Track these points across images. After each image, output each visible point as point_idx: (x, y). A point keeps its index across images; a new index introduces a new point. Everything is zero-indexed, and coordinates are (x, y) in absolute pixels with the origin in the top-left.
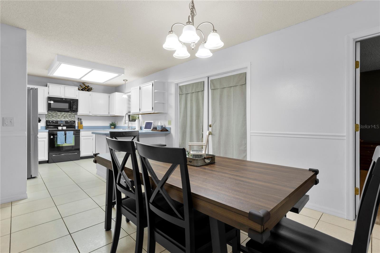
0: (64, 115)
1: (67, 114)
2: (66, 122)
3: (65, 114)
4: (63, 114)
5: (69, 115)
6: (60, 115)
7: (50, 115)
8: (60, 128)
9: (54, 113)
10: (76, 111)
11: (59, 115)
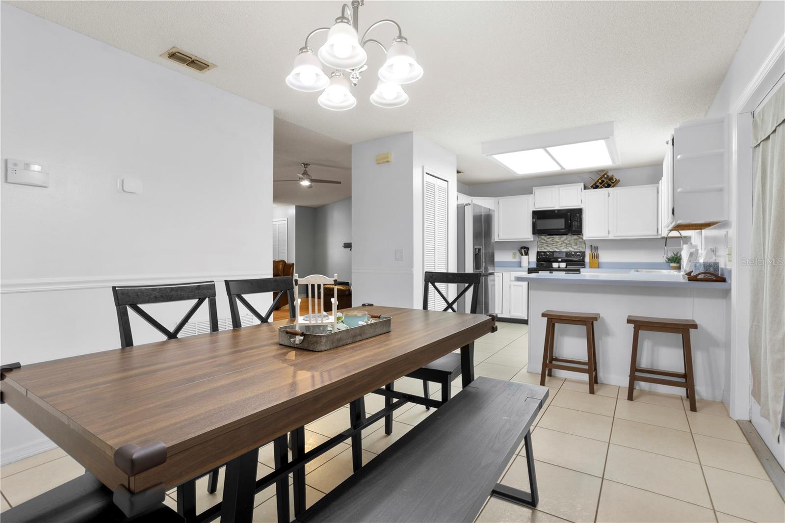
0: (566, 241)
1: (570, 239)
2: (568, 254)
3: (566, 239)
4: (563, 239)
5: (575, 239)
6: (558, 240)
7: (544, 242)
8: (555, 265)
9: (549, 238)
10: (579, 231)
11: (557, 242)
